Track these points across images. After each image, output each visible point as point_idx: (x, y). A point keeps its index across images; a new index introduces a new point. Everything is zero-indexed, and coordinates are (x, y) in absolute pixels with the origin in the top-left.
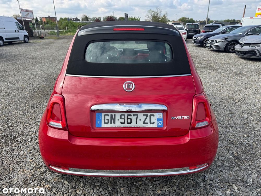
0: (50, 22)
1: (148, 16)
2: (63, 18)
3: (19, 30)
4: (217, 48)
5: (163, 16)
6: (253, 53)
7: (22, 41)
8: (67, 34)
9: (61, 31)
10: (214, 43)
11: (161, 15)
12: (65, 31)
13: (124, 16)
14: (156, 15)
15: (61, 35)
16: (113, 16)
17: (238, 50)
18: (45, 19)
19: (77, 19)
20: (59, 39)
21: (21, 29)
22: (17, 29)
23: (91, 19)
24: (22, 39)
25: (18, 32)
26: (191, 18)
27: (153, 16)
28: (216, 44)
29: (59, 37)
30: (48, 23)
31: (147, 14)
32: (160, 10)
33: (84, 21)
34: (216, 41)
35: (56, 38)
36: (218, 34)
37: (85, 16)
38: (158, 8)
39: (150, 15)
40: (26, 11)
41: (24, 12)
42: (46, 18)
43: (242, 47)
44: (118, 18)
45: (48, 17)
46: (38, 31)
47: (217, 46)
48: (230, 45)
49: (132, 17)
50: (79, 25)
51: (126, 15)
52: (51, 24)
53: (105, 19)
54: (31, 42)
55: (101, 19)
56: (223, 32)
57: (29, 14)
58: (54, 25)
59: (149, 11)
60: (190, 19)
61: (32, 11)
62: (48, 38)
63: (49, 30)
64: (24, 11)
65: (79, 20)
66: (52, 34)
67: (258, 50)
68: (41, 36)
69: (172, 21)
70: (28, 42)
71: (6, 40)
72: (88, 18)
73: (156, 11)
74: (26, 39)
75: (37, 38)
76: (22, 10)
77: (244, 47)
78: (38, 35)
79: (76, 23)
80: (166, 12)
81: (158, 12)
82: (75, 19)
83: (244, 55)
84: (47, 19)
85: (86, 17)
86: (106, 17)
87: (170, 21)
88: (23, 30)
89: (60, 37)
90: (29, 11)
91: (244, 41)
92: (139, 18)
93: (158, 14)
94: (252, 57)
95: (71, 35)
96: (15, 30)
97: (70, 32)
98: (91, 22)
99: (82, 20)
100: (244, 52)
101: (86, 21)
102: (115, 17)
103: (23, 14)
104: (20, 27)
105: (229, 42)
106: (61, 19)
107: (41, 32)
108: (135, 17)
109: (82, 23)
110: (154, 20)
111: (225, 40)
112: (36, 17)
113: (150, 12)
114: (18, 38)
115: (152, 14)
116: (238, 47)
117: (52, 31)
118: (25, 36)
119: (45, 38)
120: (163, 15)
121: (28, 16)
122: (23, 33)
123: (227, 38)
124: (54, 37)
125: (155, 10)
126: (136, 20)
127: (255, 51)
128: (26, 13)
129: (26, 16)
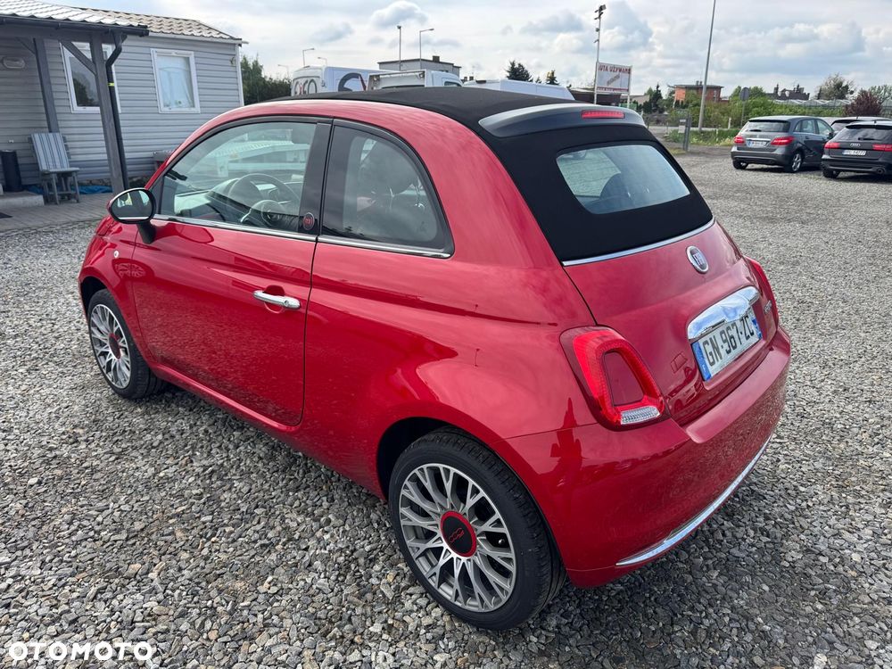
8: (722, 143)
9: (709, 132)
12: (722, 132)
18: (684, 92)
19: (797, 94)
20: (683, 154)
29: (686, 149)
35: (676, 152)
37: (835, 80)
40: (614, 69)
41: (605, 73)
42: (688, 88)
45: (694, 84)
57: (618, 77)
61: (629, 71)
63: (670, 128)
64: (607, 69)
65: (806, 97)
72: (847, 87)
76: (602, 68)
82: (791, 92)
84: (692, 91)
85: (839, 86)
89: (689, 149)
90: (620, 70)
99: (819, 97)
101: (834, 102)
103: (601, 77)
112: (658, 87)
121: (615, 85)
128: (609, 75)
129: (608, 83)
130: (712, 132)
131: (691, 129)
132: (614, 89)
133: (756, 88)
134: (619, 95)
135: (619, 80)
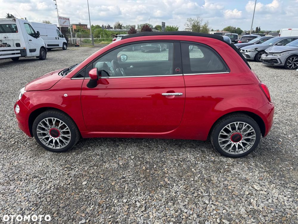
0: (82, 30)
1: (188, 25)
2: (95, 26)
3: (59, 37)
4: (247, 57)
5: (204, 26)
6: (275, 61)
7: (60, 48)
8: (101, 43)
10: (245, 53)
11: (202, 24)
12: (99, 39)
13: (161, 25)
14: (196, 24)
15: (96, 44)
16: (148, 24)
17: (264, 59)
18: (76, 26)
19: (109, 27)
20: (94, 47)
21: (61, 37)
22: (57, 37)
23: (124, 27)
24: (61, 46)
25: (58, 39)
26: (238, 28)
27: (193, 25)
28: (246, 53)
29: (93, 45)
30: (79, 30)
31: (187, 23)
32: (201, 18)
33: (118, 30)
34: (247, 51)
35: (91, 46)
36: (253, 44)
37: (118, 23)
38: (199, 17)
39: (189, 24)
40: (64, 18)
41: (61, 20)
42: (76, 25)
43: (267, 56)
44: (154, 27)
45: (78, 24)
46: (74, 39)
47: (247, 56)
48: (259, 55)
49: (170, 26)
50: (112, 33)
51: (164, 24)
52: (82, 32)
53: (140, 27)
54: (69, 49)
55: (135, 27)
56: (257, 42)
57: (65, 21)
58: (85, 33)
59: (188, 20)
60: (236, 28)
61: (69, 19)
62: (83, 46)
63: (83, 38)
65: (112, 28)
66: (86, 42)
67: (279, 59)
68: (76, 44)
69: (215, 31)
70: (66, 49)
71: (48, 46)
72: (121, 25)
73: (197, 19)
74: (65, 46)
75: (72, 45)
76: (60, 18)
77: (269, 56)
78: (73, 43)
79: (109, 31)
80: (208, 21)
81: (199, 21)
82: (107, 26)
83: (268, 63)
84: (78, 26)
85: (119, 25)
86: (141, 25)
87: (214, 30)
88: (63, 37)
89: (95, 45)
90: (66, 19)
91: (269, 51)
92: (178, 27)
93: (198, 23)
94: (275, 65)
95: (105, 44)
96: (56, 38)
97: (104, 40)
98: (125, 31)
99: (115, 28)
100: (268, 60)
101: (119, 30)
102: (151, 25)
103: (60, 21)
104: (60, 35)
105: (258, 51)
106: (92, 26)
107: (76, 40)
108: (173, 26)
109: (116, 31)
110: (194, 29)
111: (255, 50)
113: (190, 20)
114: (58, 45)
115: (192, 22)
116: (263, 56)
117: (86, 39)
118: (64, 43)
119: (80, 46)
120: (205, 24)
121: (65, 24)
122: (63, 40)
123: (257, 48)
124: (89, 45)
125: (195, 18)
126: (174, 29)
127: (276, 59)
128: (63, 21)
129: (63, 23)
130: (97, 40)
131: (94, 39)
132: (65, 26)
133: (98, 25)
134: (68, 28)
135: (66, 22)
